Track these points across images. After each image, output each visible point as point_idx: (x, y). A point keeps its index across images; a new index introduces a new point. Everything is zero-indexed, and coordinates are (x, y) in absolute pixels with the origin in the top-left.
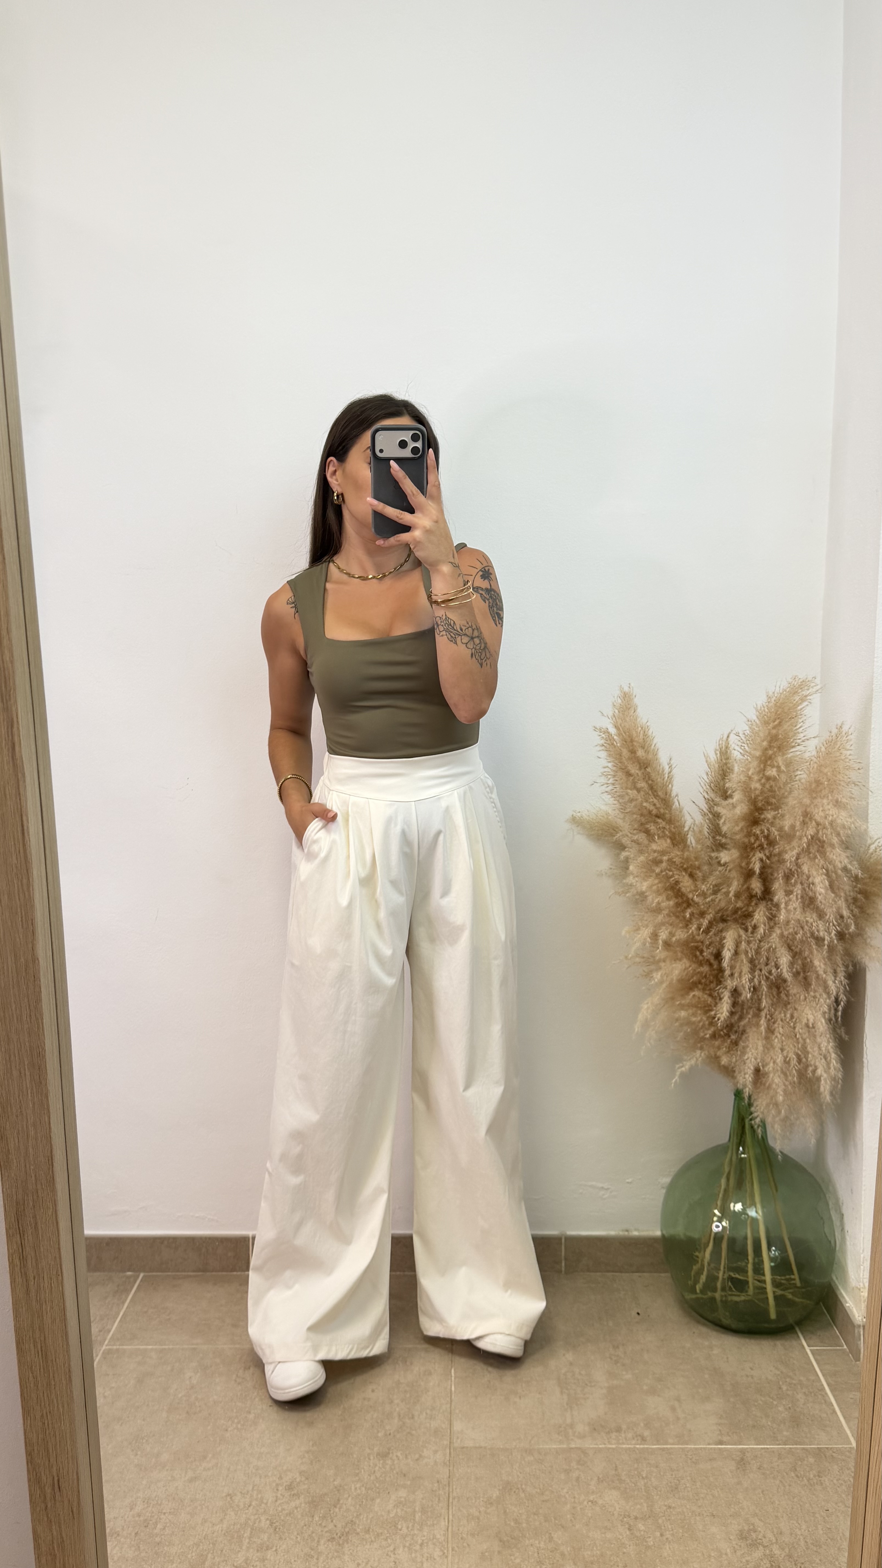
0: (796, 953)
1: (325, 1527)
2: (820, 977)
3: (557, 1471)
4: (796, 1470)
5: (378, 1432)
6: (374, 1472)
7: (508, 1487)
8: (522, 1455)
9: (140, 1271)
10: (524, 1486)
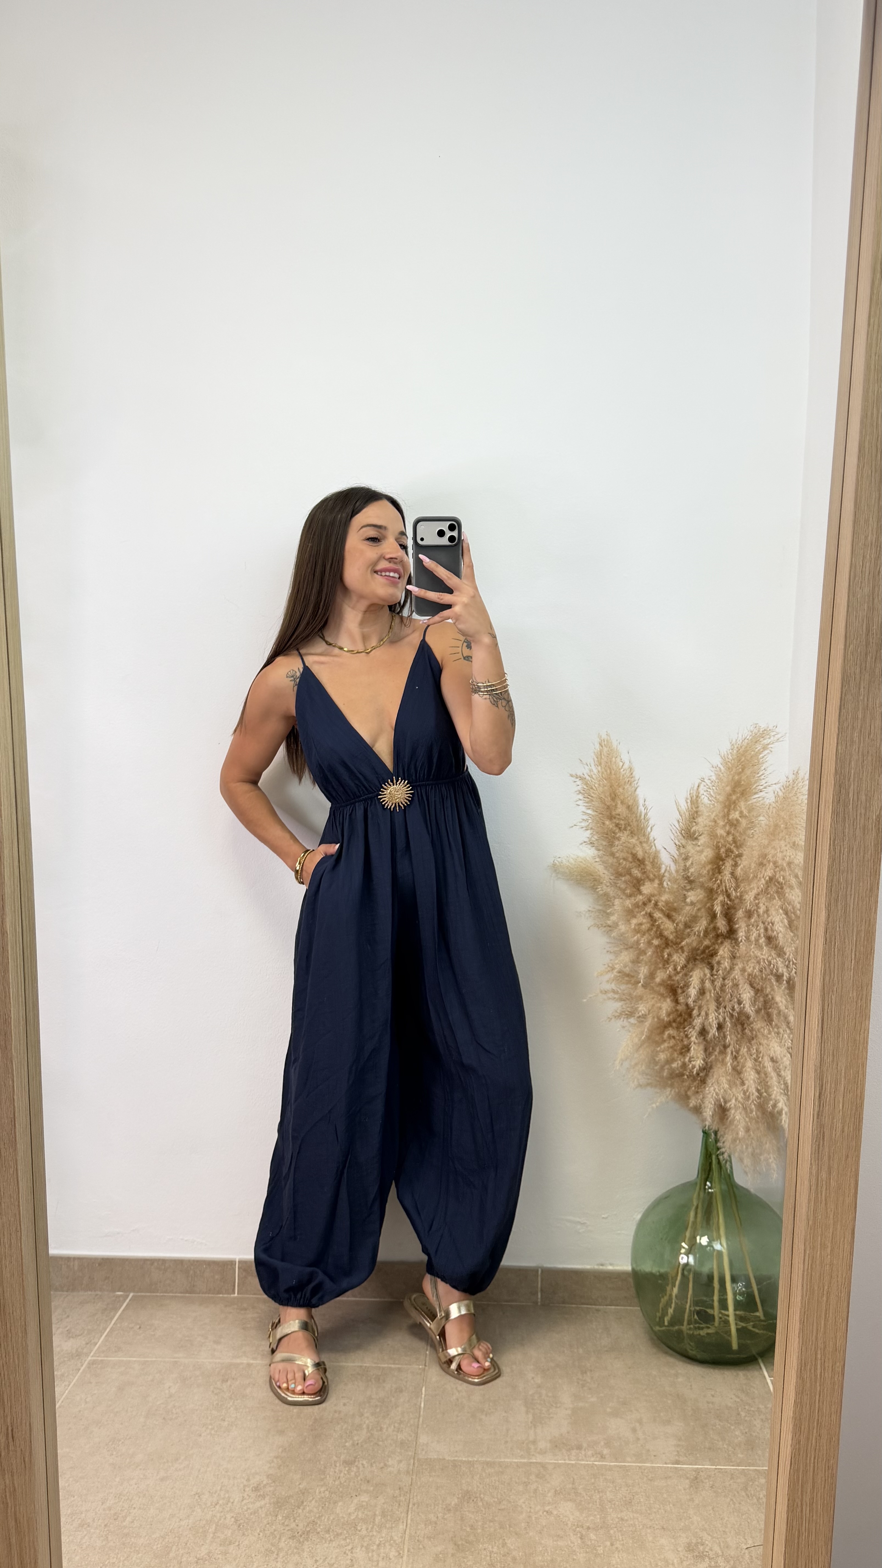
0: (758, 990)
1: (287, 1525)
2: (781, 1013)
3: (516, 1483)
4: (747, 1489)
5: (346, 1442)
6: (339, 1478)
7: (467, 1496)
8: (483, 1467)
9: (130, 1292)
10: (482, 1496)
